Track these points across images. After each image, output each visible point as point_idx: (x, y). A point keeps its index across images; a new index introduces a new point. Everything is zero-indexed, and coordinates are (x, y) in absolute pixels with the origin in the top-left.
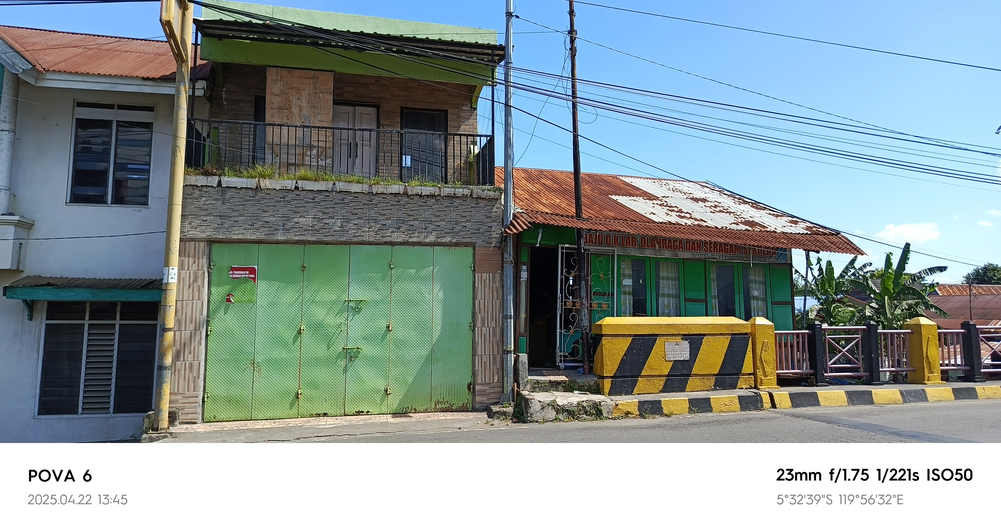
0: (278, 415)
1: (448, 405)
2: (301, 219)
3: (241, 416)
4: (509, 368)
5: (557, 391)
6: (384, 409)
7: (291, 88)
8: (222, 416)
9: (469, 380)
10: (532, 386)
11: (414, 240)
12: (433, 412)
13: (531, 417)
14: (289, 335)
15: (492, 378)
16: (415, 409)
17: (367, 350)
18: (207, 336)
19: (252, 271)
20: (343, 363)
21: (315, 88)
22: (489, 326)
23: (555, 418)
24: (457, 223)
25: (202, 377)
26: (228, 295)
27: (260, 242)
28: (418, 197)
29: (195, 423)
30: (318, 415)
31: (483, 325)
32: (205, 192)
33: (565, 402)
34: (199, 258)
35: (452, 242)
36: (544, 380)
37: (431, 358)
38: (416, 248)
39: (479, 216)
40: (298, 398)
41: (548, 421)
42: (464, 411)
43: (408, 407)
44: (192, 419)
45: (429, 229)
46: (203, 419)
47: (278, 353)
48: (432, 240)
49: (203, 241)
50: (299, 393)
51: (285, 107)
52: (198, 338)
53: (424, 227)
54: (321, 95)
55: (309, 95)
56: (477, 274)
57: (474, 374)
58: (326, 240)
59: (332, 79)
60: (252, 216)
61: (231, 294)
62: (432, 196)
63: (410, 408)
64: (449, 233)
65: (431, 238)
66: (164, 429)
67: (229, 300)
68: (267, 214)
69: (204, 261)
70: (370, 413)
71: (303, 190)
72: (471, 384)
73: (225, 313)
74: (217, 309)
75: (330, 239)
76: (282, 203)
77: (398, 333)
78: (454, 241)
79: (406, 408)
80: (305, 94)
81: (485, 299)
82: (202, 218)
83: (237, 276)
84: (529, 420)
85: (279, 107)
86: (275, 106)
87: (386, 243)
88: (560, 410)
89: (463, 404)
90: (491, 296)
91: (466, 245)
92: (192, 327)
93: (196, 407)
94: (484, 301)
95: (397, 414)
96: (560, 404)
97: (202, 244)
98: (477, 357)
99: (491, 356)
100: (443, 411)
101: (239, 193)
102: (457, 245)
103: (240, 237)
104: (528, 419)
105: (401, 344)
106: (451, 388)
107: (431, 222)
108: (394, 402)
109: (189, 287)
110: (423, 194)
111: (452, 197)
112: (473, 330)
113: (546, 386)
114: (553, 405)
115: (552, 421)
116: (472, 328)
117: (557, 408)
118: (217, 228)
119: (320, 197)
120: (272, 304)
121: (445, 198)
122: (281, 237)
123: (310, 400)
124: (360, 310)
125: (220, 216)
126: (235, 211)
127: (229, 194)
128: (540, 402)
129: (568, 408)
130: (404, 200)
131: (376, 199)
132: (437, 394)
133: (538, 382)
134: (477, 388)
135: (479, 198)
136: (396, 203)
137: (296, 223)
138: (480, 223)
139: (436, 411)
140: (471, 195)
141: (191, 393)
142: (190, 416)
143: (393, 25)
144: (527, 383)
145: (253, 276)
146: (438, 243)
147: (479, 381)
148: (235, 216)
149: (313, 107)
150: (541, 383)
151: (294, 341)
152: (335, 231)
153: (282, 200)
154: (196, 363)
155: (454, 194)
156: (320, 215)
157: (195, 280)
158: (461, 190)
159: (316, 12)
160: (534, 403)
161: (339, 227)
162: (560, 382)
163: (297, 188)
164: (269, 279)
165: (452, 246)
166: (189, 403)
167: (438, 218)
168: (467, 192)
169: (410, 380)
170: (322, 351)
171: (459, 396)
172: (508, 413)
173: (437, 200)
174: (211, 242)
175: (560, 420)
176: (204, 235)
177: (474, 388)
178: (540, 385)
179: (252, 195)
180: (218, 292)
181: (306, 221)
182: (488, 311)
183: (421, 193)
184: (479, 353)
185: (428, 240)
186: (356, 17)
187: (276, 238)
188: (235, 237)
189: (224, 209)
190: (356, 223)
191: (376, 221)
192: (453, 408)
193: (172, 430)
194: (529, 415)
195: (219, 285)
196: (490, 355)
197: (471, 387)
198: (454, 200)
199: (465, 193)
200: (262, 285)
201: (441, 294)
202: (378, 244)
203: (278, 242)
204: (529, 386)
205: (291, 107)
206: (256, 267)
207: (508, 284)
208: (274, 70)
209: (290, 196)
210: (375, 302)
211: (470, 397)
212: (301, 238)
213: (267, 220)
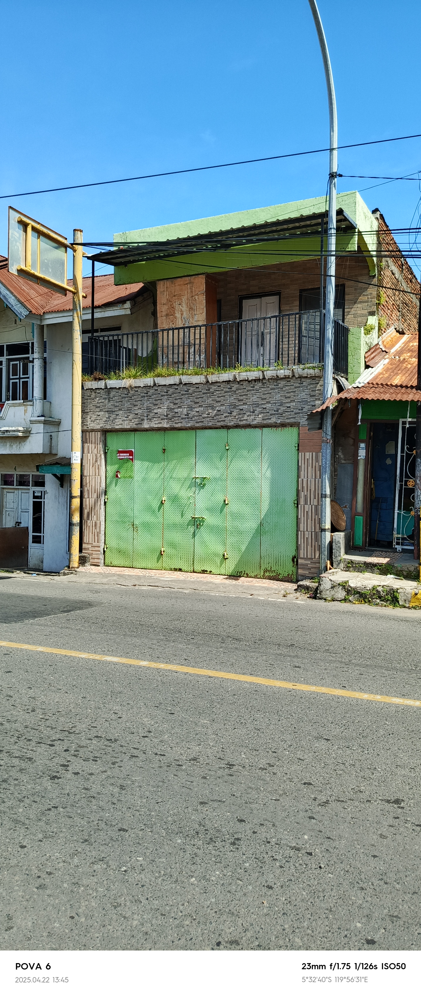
0: (150, 566)
1: (275, 574)
2: (159, 410)
3: (127, 564)
4: (323, 546)
5: (373, 573)
6: (223, 572)
8: (115, 563)
9: (294, 553)
10: (346, 565)
11: (244, 423)
12: (262, 578)
14: (155, 504)
15: (313, 554)
16: (247, 574)
17: (210, 519)
18: (105, 503)
19: (131, 453)
20: (191, 529)
21: (192, 292)
22: (312, 504)
23: (344, 598)
24: (281, 404)
25: (103, 532)
26: (117, 472)
27: (135, 430)
28: (247, 382)
29: (99, 566)
30: (175, 570)
31: (306, 503)
32: (98, 393)
33: (359, 585)
34: (97, 444)
35: (276, 423)
36: (359, 561)
37: (260, 530)
38: (248, 430)
39: (303, 395)
40: (162, 554)
42: (288, 581)
43: (242, 572)
44: (97, 563)
45: (256, 412)
46: (104, 563)
47: (148, 518)
48: (259, 422)
49: (99, 431)
50: (162, 550)
51: (170, 314)
52: (99, 503)
53: (252, 410)
54: (197, 297)
55: (188, 299)
56: (300, 454)
57: (298, 548)
58: (176, 426)
59: (204, 281)
60: (127, 410)
61: (119, 472)
62: (257, 380)
64: (274, 414)
65: (259, 420)
66: (74, 568)
67: (117, 476)
68: (136, 408)
69: (101, 446)
70: (212, 573)
71: (159, 386)
72: (295, 557)
73: (116, 485)
74: (111, 483)
75: (179, 425)
76: (146, 398)
77: (233, 507)
78: (279, 422)
79: (240, 572)
80: (184, 299)
81: (307, 478)
82: (97, 413)
83: (122, 457)
85: (167, 314)
87: (223, 427)
88: (350, 591)
89: (288, 575)
90: (314, 474)
91: (292, 425)
92: (95, 496)
93: (99, 554)
94: (307, 480)
95: (232, 576)
96: (352, 585)
97: (99, 433)
98: (299, 532)
99: (313, 533)
100: (270, 579)
101: (118, 392)
102: (283, 425)
103: (120, 427)
104: (318, 595)
105: (236, 516)
106: (277, 559)
107: (258, 405)
108: (230, 566)
109: (93, 467)
110: (250, 379)
111: (277, 379)
112: (297, 507)
113: (361, 567)
114: (344, 585)
115: (341, 600)
116: (296, 505)
117: (347, 589)
118: (106, 421)
119: (171, 390)
120: (144, 480)
121: (270, 381)
122: (146, 425)
123: (170, 557)
124: (204, 485)
125: (107, 412)
126: (116, 406)
127: (113, 393)
128: (331, 580)
129: (360, 591)
130: (236, 386)
131: (213, 388)
132: (265, 563)
133: (352, 562)
134: (300, 561)
135: (301, 377)
136: (229, 390)
137: (156, 413)
138: (304, 403)
139: (264, 577)
140: (294, 376)
141: (96, 544)
142: (96, 561)
144: (340, 562)
145: (131, 457)
146: (266, 425)
147: (302, 556)
148: (117, 411)
149: (191, 309)
150: (356, 564)
151: (159, 508)
153: (146, 395)
154: (98, 522)
155: (277, 376)
156: (172, 406)
157: (96, 461)
158: (282, 371)
161: (185, 415)
162: (376, 564)
163: (155, 385)
164: (142, 460)
165: (278, 427)
166: (95, 551)
167: (264, 400)
168: (288, 373)
169: (243, 548)
170: (177, 519)
171: (284, 567)
173: (263, 384)
174: (105, 432)
176: (98, 427)
177: (297, 561)
178: (354, 565)
179: (126, 393)
180: (112, 469)
181: (163, 410)
182: (310, 490)
183: (248, 378)
184: (302, 529)
185: (255, 422)
187: (143, 427)
188: (117, 427)
189: (109, 405)
190: (198, 410)
191: (213, 408)
192: (279, 577)
193: (81, 569)
195: (112, 465)
197: (295, 559)
198: (279, 382)
199: (286, 374)
200: (137, 464)
201: (268, 474)
202: (217, 428)
203: (146, 430)
204: (342, 564)
205: (175, 313)
206: (133, 450)
207: (324, 463)
208: (162, 282)
209: (152, 391)
210: (216, 479)
211: (294, 569)
212: (160, 426)
213: (137, 413)
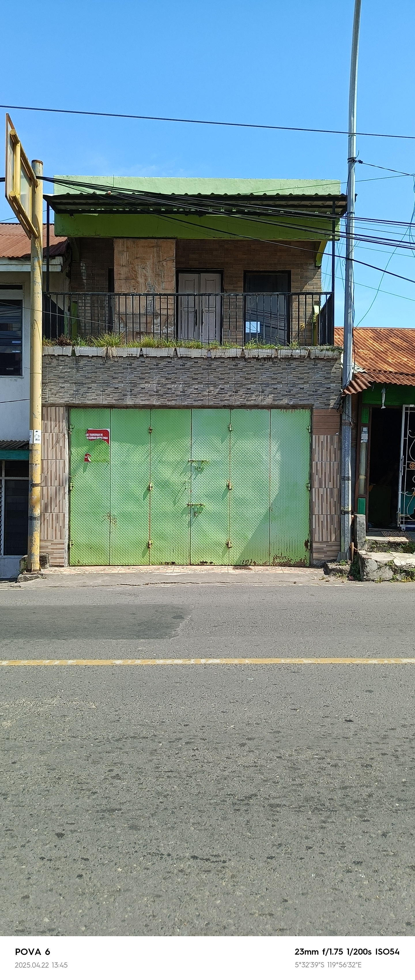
0: (132, 562)
1: (286, 560)
2: (147, 385)
3: (101, 562)
4: (346, 528)
5: (396, 551)
6: (226, 561)
7: (137, 258)
8: (85, 562)
9: (306, 537)
10: (370, 546)
11: (252, 403)
12: (271, 566)
13: (367, 575)
14: (140, 492)
15: (329, 537)
16: (254, 562)
17: (209, 506)
18: (70, 491)
19: (106, 433)
20: (187, 518)
21: (159, 256)
22: (327, 487)
23: (392, 577)
24: (294, 385)
25: (67, 527)
26: (86, 455)
27: (111, 407)
28: (255, 360)
29: (63, 566)
30: (167, 564)
31: (320, 486)
32: (61, 361)
33: (403, 563)
34: (59, 422)
35: (289, 404)
36: (383, 541)
37: (269, 516)
38: (254, 411)
39: (318, 377)
40: (149, 548)
41: (385, 580)
42: (301, 567)
43: (248, 560)
44: (60, 563)
45: (266, 392)
46: (69, 563)
47: (131, 508)
48: (269, 403)
49: (62, 406)
50: (150, 543)
51: (131, 278)
52: (62, 492)
53: (261, 390)
54: (164, 263)
55: (153, 264)
56: (314, 436)
57: (311, 532)
58: (169, 404)
59: (174, 246)
60: (103, 383)
61: (89, 454)
62: (269, 359)
63: (250, 561)
64: (286, 395)
65: (269, 400)
66: (36, 570)
67: (86, 460)
68: (116, 381)
69: (64, 425)
70: (213, 564)
71: (147, 357)
72: (308, 541)
73: (84, 471)
74: (78, 467)
75: (173, 403)
76: (129, 370)
77: (237, 492)
78: (291, 403)
79: (246, 561)
80: (149, 263)
81: (322, 460)
82: (60, 385)
83: (93, 438)
84: (365, 579)
85: (126, 277)
86: (123, 276)
87: (225, 407)
88: (396, 570)
89: (301, 560)
90: (329, 457)
91: (303, 407)
92: (57, 483)
93: (62, 553)
94: (322, 463)
95: (237, 565)
96: (398, 564)
97: (61, 409)
98: (314, 516)
99: (329, 516)
100: (281, 566)
101: (90, 361)
102: (294, 407)
103: (93, 402)
104: (364, 577)
105: (241, 502)
106: (288, 545)
107: (268, 385)
108: (235, 555)
109: (53, 448)
110: (260, 357)
111: (290, 359)
112: (311, 491)
113: (384, 546)
114: (390, 565)
115: (389, 580)
116: (309, 488)
117: (394, 568)
118: (73, 394)
119: (163, 363)
120: (124, 464)
121: (282, 360)
122: (129, 402)
123: (160, 550)
124: (202, 469)
125: (75, 383)
126: (88, 378)
127: (82, 362)
128: (377, 561)
129: (406, 569)
130: (242, 364)
131: (216, 363)
132: (275, 549)
133: (376, 542)
134: (315, 545)
135: (317, 358)
136: (234, 367)
137: (142, 388)
138: (318, 385)
139: (274, 565)
140: (309, 356)
141: (58, 540)
142: (58, 560)
143: (232, 185)
144: (365, 543)
145: (106, 438)
146: (275, 406)
147: (317, 539)
148: (89, 383)
149: (158, 275)
150: (380, 544)
151: (145, 497)
152: (177, 396)
153: (129, 366)
154: (61, 515)
155: (291, 355)
156: (163, 380)
157: (57, 442)
158: (298, 351)
159: (158, 179)
160: (370, 563)
161: (181, 392)
162: (400, 543)
163: (141, 356)
164: (119, 440)
165: (289, 408)
166: (57, 549)
167: (274, 380)
168: (304, 353)
169: (250, 536)
170: (169, 507)
171: (296, 552)
172: (345, 571)
173: (274, 363)
174: (69, 407)
175: (398, 580)
176: (62, 401)
177: (311, 546)
178: (379, 546)
179: (102, 363)
180: (78, 452)
181: (152, 386)
182: (325, 473)
183: (258, 355)
184: (316, 512)
185: (265, 403)
186: (196, 180)
187: (124, 403)
188: (89, 402)
189: (78, 376)
190: (196, 387)
191: (215, 386)
192: (291, 563)
193: (43, 571)
194: (365, 573)
195: (78, 446)
196: (327, 515)
197: (308, 544)
198: (291, 362)
199: (302, 354)
200: (114, 446)
201: (278, 456)
202: (217, 407)
203: (127, 407)
204: (367, 545)
205: (136, 277)
206: (109, 430)
207: (346, 445)
208: (121, 241)
209: (136, 363)
210: (216, 463)
211: (307, 554)
212: (147, 403)
213: (117, 387)
